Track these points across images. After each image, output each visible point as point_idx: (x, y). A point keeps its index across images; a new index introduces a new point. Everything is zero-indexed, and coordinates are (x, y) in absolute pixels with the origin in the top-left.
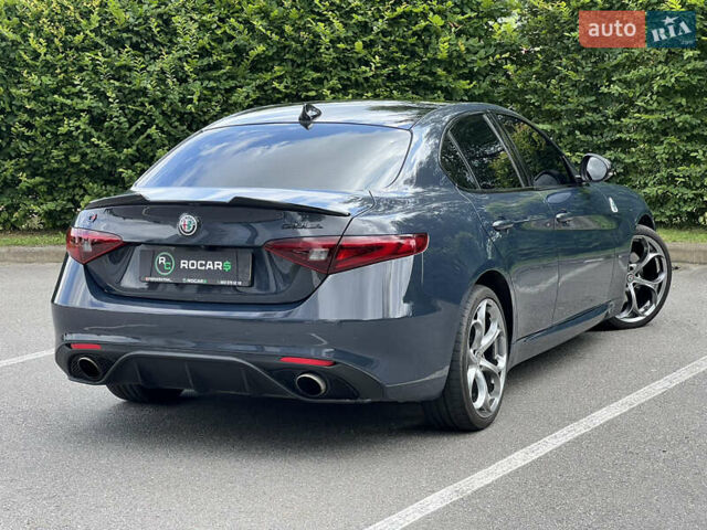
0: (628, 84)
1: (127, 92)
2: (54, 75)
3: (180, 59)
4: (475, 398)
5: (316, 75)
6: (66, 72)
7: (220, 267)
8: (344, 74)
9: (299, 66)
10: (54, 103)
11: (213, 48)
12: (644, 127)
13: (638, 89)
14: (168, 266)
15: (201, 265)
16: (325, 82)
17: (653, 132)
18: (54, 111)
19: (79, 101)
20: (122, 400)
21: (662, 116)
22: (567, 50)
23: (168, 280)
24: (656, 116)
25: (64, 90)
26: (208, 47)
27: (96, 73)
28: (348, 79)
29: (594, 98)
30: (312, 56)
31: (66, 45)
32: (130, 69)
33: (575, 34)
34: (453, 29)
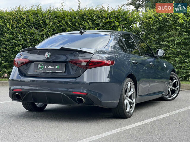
0: (168, 41)
1: (33, 40)
2: (13, 35)
3: (47, 32)
4: (127, 109)
6: (16, 34)
7: (56, 67)
10: (13, 43)
11: (56, 29)
12: (172, 53)
13: (171, 43)
14: (42, 67)
15: (51, 67)
17: (175, 55)
18: (12, 45)
19: (20, 42)
20: (27, 110)
21: (177, 50)
22: (152, 32)
23: (42, 71)
24: (176, 50)
25: (15, 39)
26: (55, 28)
27: (25, 34)
29: (159, 45)
31: (17, 27)
32: (34, 34)
33: (154, 28)
34: (121, 26)
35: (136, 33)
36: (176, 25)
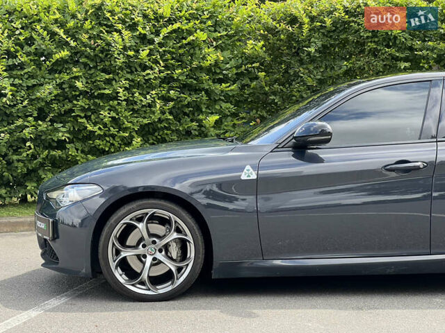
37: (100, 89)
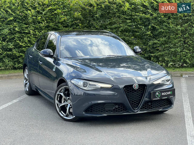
5: (26, 26)
8: (34, 25)
9: (20, 23)
16: (29, 28)
28: (35, 27)
30: (24, 20)
33: (97, 15)
34: (64, 14)
35: (79, 21)
36: (119, 12)
37: (24, 30)
